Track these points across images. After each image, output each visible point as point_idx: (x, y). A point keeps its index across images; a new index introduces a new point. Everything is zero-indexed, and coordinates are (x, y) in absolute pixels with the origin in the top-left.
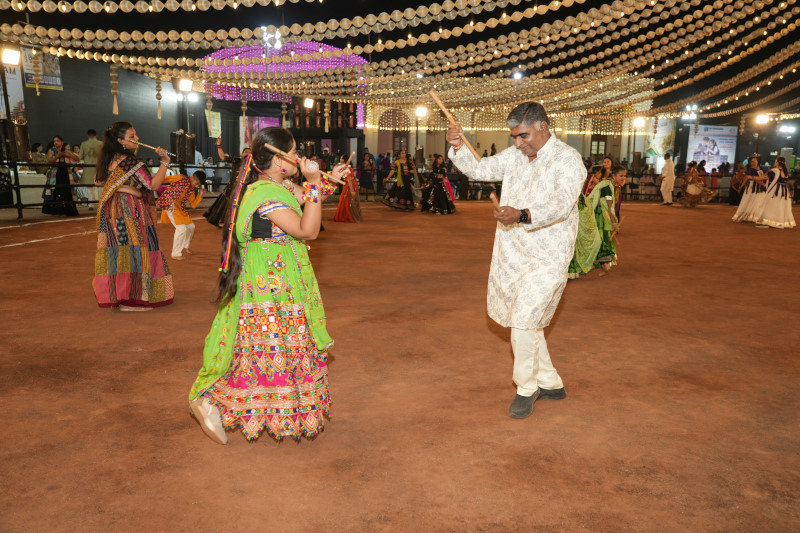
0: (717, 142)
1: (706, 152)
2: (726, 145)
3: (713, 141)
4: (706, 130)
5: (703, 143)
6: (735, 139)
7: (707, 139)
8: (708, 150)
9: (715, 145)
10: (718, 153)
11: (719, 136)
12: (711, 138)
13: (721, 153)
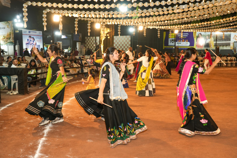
0: (35, 38)
1: (31, 43)
2: (39, 40)
3: (33, 38)
4: (29, 32)
5: (29, 38)
6: (42, 37)
7: (30, 37)
8: (32, 42)
9: (34, 40)
10: (36, 44)
11: (35, 35)
12: (32, 36)
13: (37, 44)
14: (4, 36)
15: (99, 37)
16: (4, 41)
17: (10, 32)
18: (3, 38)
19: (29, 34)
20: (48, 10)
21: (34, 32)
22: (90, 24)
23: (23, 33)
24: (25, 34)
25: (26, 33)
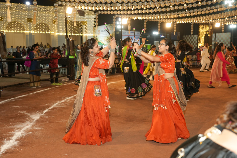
14: (108, 37)
15: (197, 35)
16: (108, 42)
17: (113, 34)
18: (107, 39)
19: (128, 34)
20: (117, 16)
21: (132, 33)
22: (160, 24)
23: (123, 34)
24: (124, 34)
25: (126, 34)
